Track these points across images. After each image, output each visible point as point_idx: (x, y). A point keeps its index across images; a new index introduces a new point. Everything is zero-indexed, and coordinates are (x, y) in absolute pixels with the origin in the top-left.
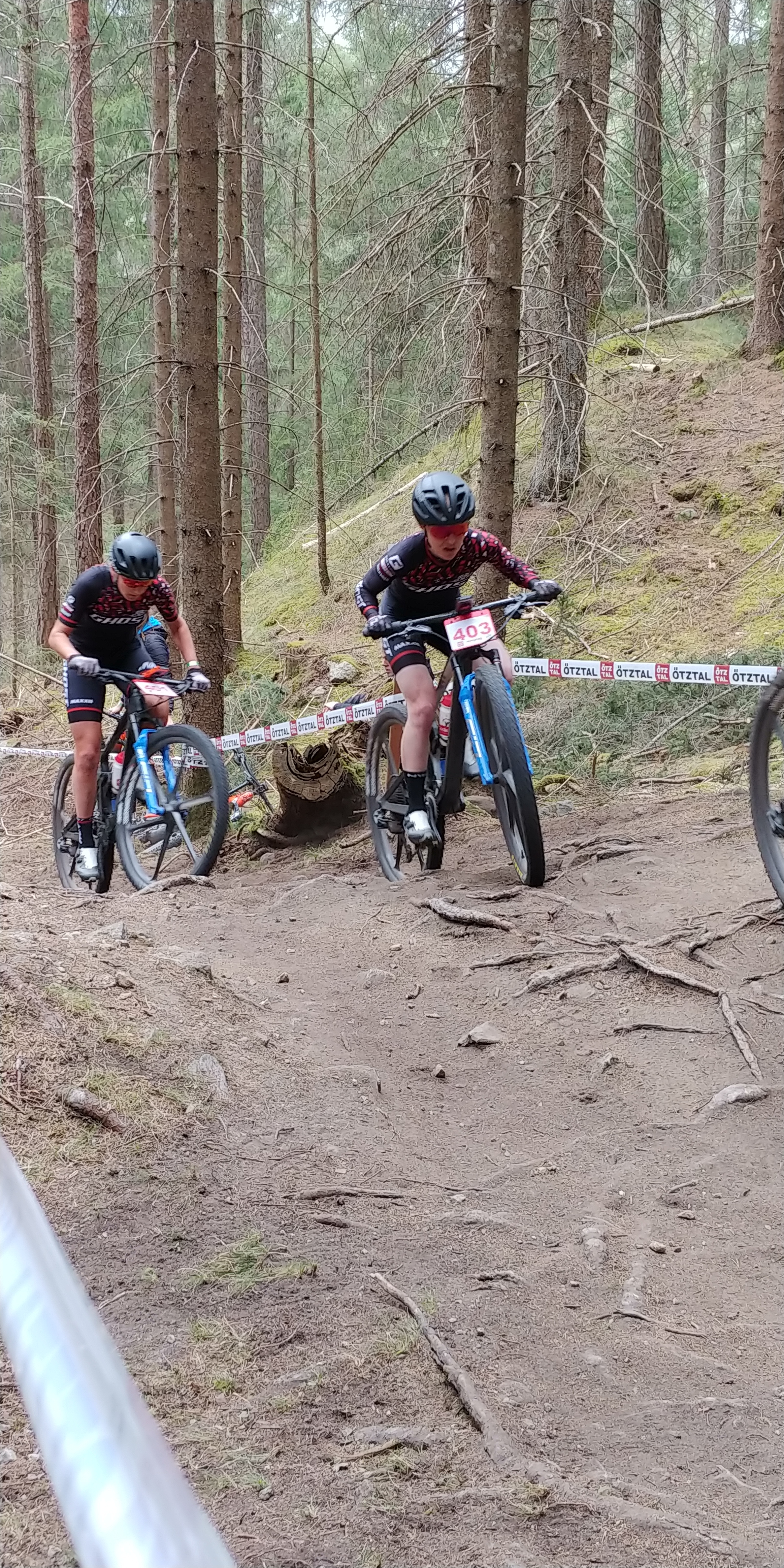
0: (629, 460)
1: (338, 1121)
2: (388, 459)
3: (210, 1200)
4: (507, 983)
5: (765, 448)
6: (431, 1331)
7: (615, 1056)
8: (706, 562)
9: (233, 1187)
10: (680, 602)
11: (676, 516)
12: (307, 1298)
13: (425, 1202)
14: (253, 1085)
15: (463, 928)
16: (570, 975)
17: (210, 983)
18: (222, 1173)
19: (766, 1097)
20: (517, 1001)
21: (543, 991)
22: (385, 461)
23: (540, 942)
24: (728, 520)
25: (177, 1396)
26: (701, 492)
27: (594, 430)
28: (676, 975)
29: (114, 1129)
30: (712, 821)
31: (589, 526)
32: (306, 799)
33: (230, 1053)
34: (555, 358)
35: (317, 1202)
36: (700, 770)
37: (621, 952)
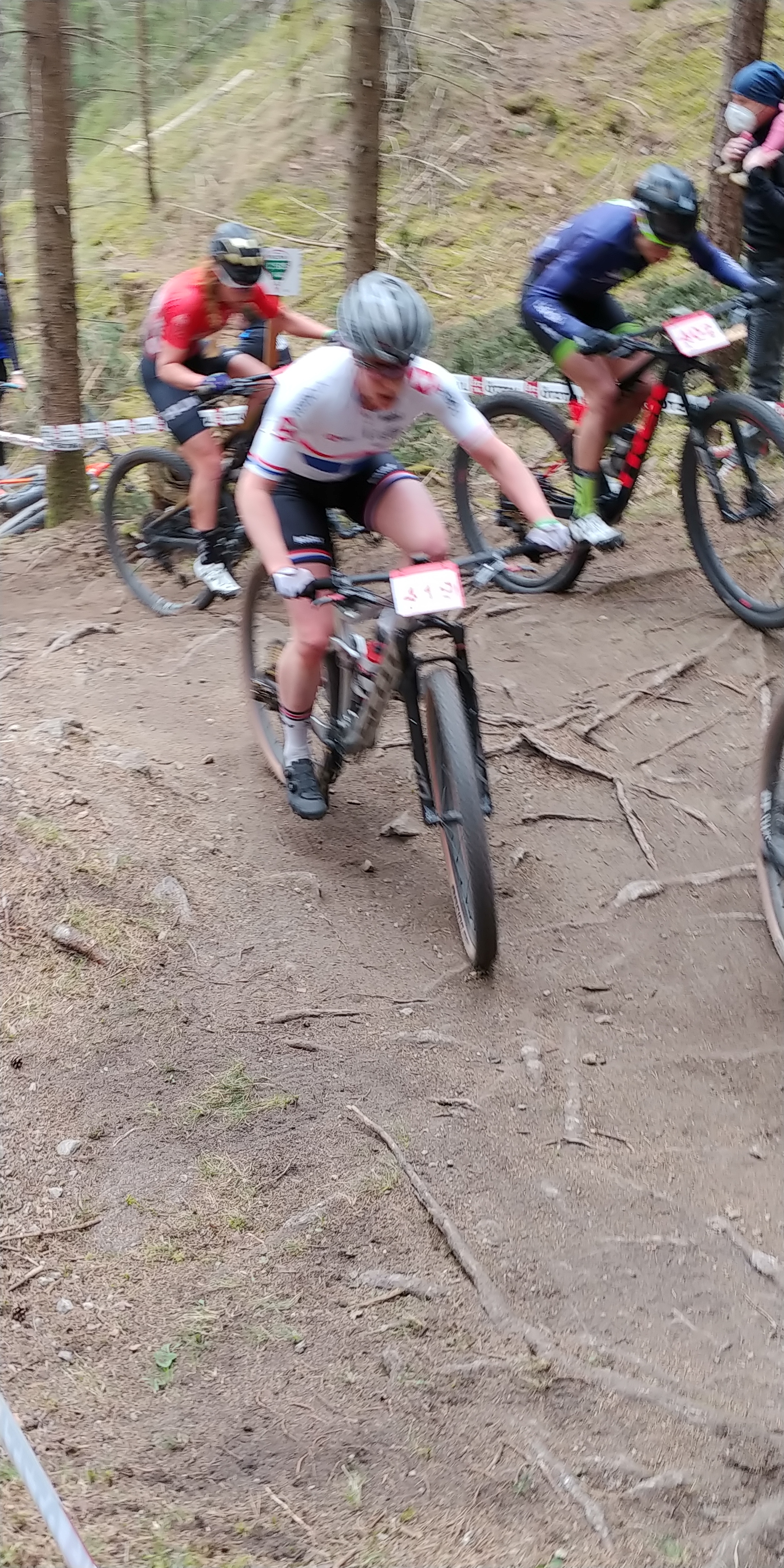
1: (289, 933)
3: (192, 1029)
6: (409, 1166)
7: (526, 850)
8: (544, 187)
9: (211, 1014)
10: (518, 232)
11: (511, 132)
12: (293, 1128)
13: (378, 1018)
14: (210, 901)
17: (150, 783)
18: (200, 1001)
19: (663, 891)
24: (562, 138)
25: (198, 1236)
26: (534, 106)
28: (574, 761)
29: (99, 962)
33: (184, 867)
35: (286, 1025)
37: (522, 735)
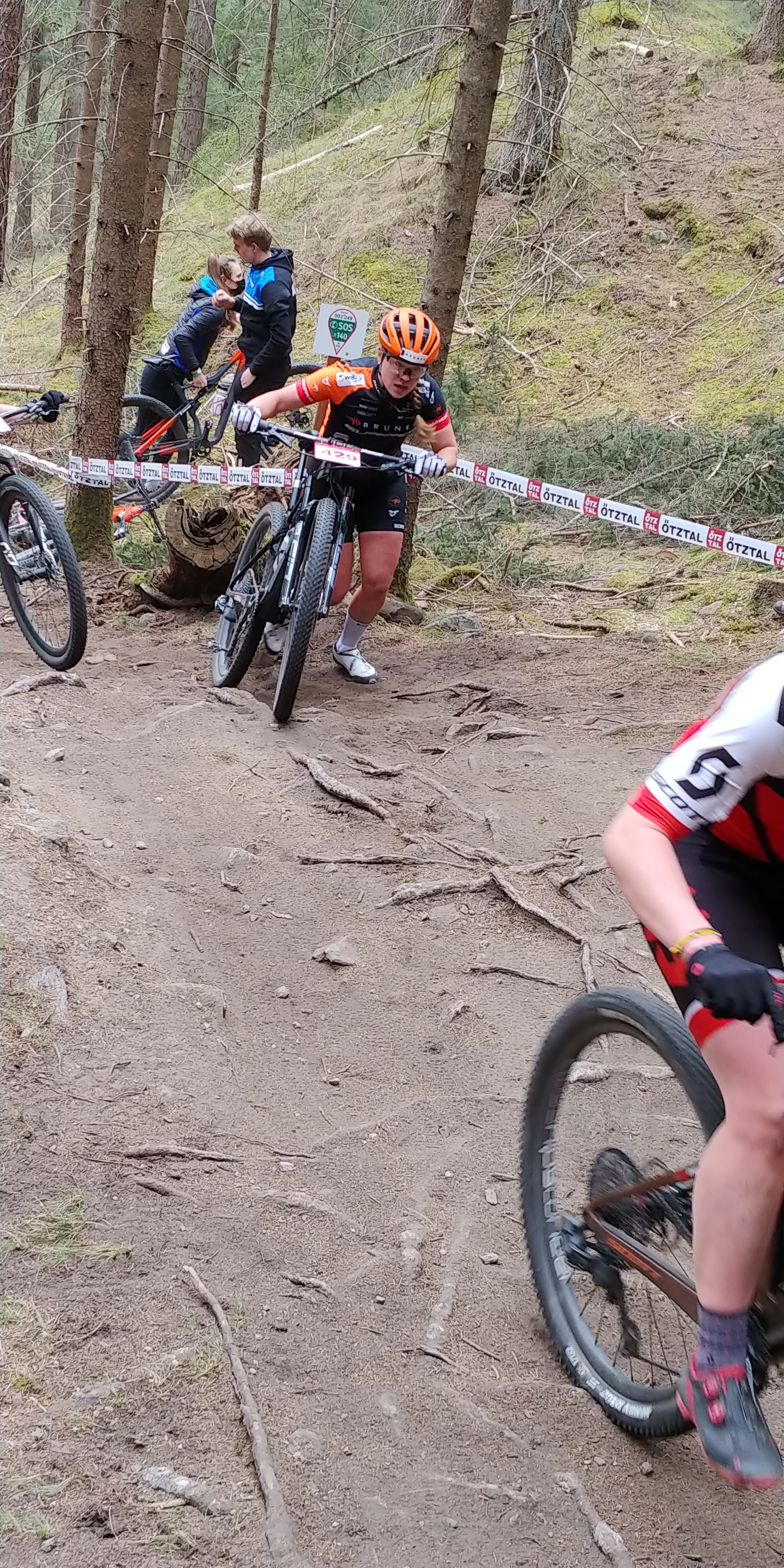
0: (604, 160)
1: (177, 1053)
2: (342, 91)
3: (34, 1147)
4: (373, 885)
5: (751, 173)
6: (235, 1350)
7: (466, 1004)
8: (667, 299)
9: (60, 1132)
10: (631, 342)
11: (644, 236)
13: (251, 1166)
14: (95, 1001)
15: (338, 803)
16: (437, 893)
17: (64, 857)
18: (50, 1115)
19: (607, 1078)
20: (379, 912)
21: (407, 906)
22: (339, 93)
23: (412, 842)
24: (697, 252)
26: (674, 213)
27: (572, 114)
28: (542, 913)
30: (612, 695)
31: (549, 233)
32: (196, 566)
33: (75, 958)
34: (540, 33)
35: (142, 1160)
36: (616, 581)
37: (491, 874)
